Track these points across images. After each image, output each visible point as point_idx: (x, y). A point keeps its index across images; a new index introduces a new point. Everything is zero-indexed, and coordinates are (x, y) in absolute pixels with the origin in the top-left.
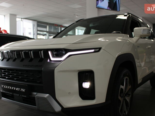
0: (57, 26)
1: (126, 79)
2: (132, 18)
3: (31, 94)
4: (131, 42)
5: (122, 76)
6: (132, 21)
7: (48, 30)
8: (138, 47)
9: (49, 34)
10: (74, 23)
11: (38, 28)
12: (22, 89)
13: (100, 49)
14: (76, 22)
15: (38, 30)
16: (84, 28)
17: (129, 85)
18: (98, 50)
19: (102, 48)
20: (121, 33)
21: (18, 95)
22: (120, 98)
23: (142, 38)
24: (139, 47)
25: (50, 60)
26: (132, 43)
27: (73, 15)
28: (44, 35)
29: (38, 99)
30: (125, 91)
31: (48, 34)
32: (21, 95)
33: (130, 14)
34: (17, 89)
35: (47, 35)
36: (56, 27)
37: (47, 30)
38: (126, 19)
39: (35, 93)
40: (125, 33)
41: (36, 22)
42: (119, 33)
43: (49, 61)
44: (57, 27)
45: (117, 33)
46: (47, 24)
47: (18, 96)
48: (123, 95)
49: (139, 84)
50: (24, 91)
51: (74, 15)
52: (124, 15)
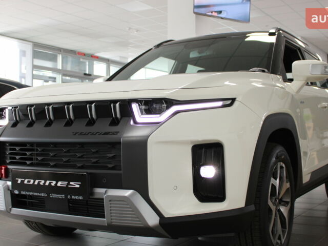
0: (84, 57)
1: (281, 167)
2: (286, 40)
3: (92, 193)
4: (287, 91)
5: (274, 159)
6: (286, 47)
7: (60, 67)
8: (301, 102)
9: (64, 77)
10: (151, 49)
11: (35, 60)
12: (71, 183)
13: (233, 100)
14: (155, 46)
15: (35, 67)
16: (173, 62)
17: (287, 182)
18: (229, 102)
19: (237, 99)
20: (267, 72)
21: (64, 196)
22: (270, 203)
23: (307, 84)
24: (303, 102)
25: (135, 122)
26: (289, 93)
27: (127, 29)
28: (48, 79)
29: (110, 201)
30: (279, 193)
31: (61, 76)
32: (69, 197)
33: (281, 32)
34: (59, 184)
35: (57, 80)
36: (81, 60)
37: (57, 65)
38: (273, 43)
39: (102, 190)
40: (274, 72)
41: (31, 44)
42: (264, 71)
43: (132, 122)
44: (84, 59)
45: (259, 71)
46: (60, 50)
47: (62, 199)
48: (275, 200)
49: (305, 183)
50: (78, 186)
51: (130, 28)
52: (268, 34)
